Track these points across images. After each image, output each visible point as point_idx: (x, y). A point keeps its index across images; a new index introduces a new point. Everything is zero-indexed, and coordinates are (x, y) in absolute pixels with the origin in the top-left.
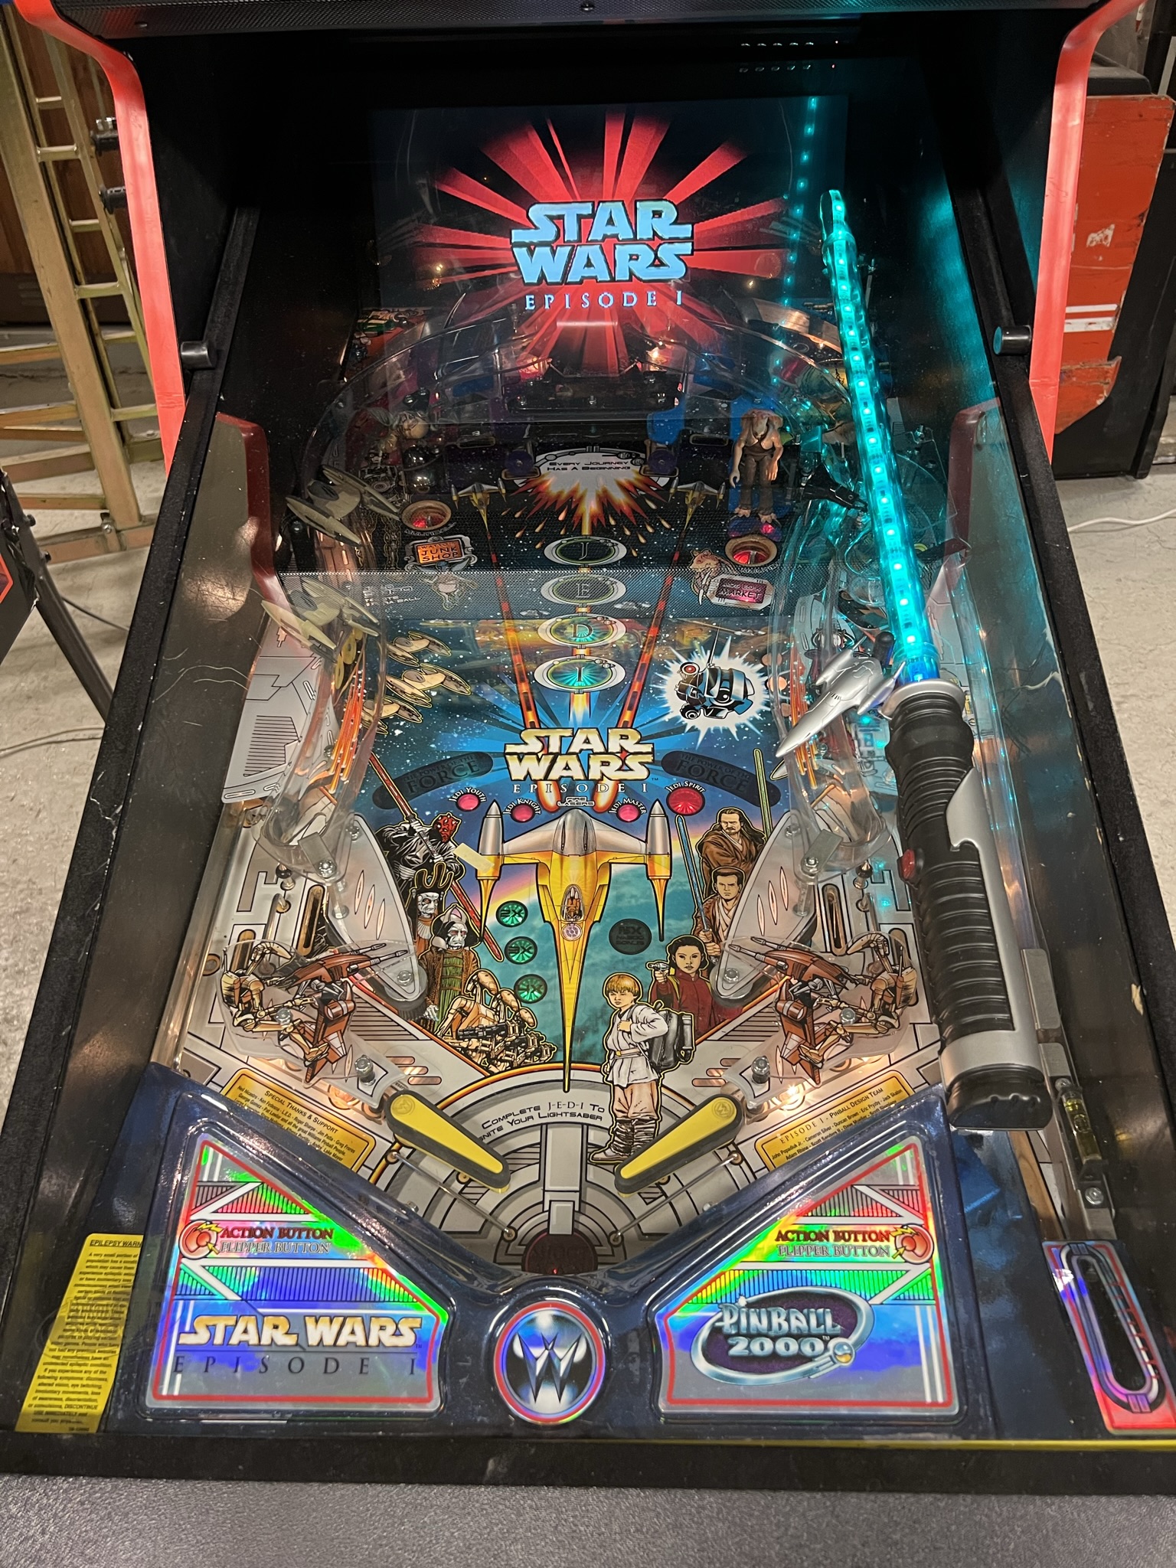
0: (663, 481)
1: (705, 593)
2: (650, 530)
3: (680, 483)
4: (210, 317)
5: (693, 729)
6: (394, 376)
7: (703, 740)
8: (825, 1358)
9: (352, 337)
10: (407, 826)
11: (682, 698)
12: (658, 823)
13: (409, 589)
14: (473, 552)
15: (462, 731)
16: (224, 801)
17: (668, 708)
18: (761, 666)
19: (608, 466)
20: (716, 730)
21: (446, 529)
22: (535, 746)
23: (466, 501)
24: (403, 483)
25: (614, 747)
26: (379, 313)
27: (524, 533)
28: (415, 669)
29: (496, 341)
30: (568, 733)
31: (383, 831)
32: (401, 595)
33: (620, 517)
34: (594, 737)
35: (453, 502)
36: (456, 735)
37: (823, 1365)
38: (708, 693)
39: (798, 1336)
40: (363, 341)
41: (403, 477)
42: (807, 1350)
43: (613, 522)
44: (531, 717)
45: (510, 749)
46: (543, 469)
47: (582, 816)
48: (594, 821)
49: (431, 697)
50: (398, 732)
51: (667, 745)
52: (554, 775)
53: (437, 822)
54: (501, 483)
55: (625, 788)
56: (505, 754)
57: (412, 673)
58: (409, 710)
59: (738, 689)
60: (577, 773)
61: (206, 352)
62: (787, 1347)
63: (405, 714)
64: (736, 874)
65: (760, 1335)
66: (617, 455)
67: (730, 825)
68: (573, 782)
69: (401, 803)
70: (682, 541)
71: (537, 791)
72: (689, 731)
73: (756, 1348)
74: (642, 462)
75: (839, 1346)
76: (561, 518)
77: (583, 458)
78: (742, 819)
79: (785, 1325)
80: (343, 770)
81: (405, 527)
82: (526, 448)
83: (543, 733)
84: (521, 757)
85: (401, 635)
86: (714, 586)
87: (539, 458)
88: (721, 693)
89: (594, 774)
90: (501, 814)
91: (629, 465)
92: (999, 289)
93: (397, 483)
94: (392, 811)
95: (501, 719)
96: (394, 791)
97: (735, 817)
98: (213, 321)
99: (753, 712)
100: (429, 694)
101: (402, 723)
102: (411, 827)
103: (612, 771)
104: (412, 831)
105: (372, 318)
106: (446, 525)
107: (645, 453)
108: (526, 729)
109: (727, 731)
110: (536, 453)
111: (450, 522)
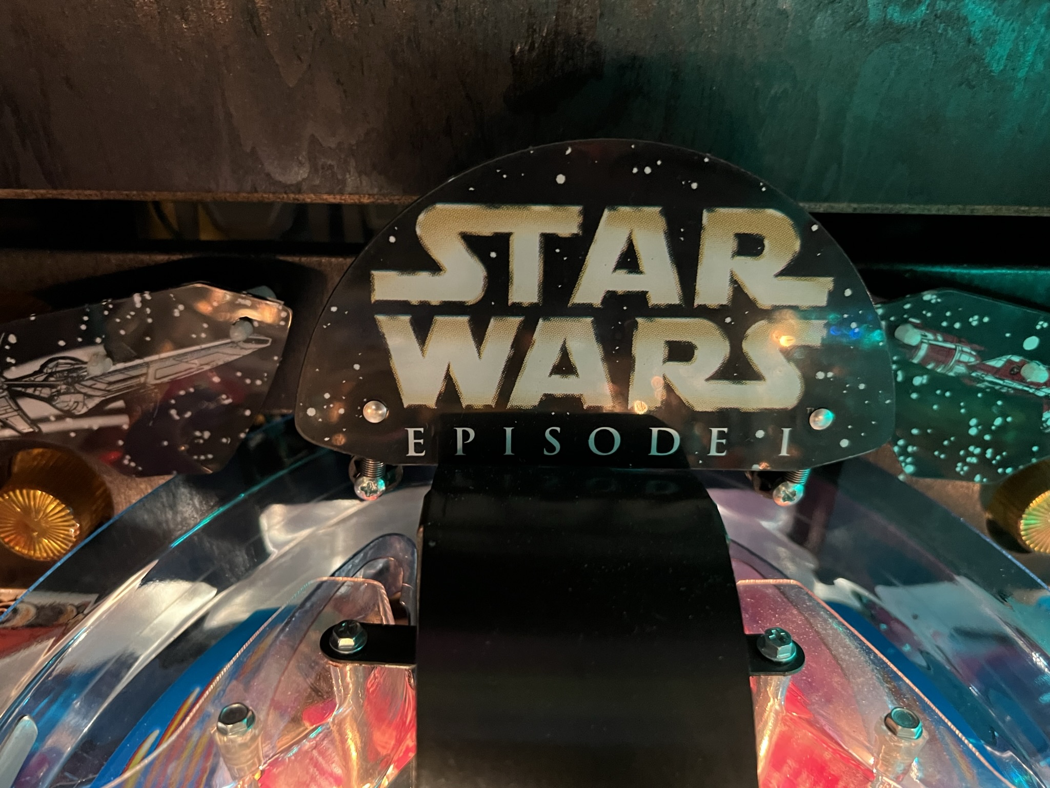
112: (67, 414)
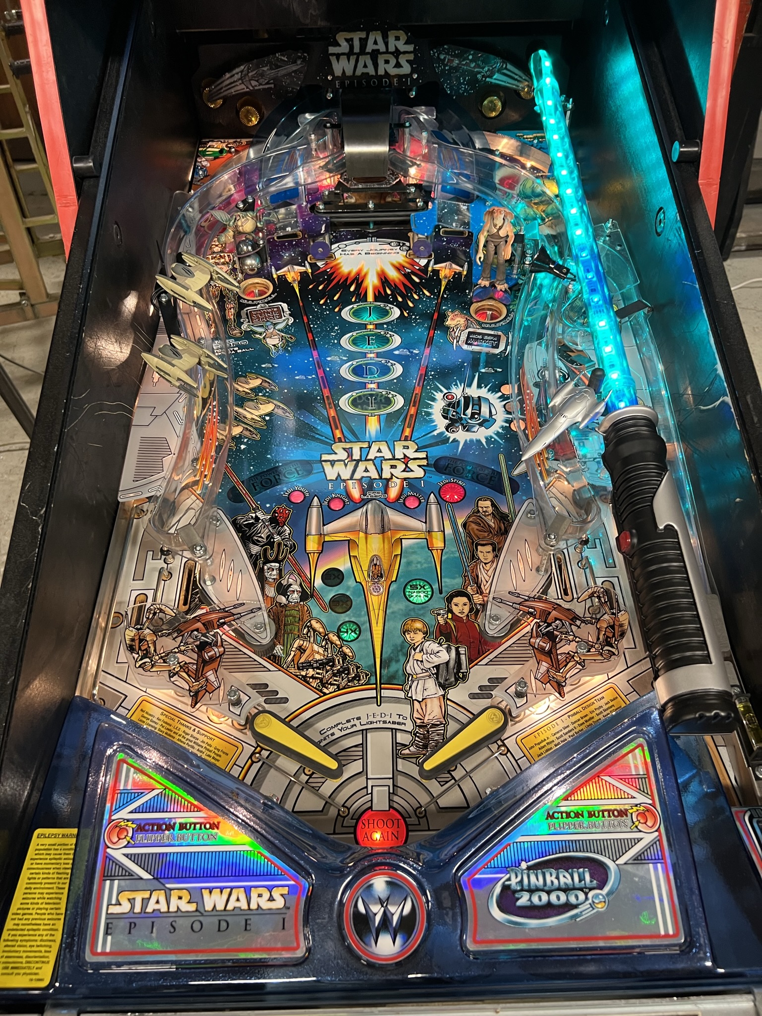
0: (423, 262)
1: (458, 342)
2: (416, 297)
3: (435, 263)
4: (93, 138)
5: (455, 441)
6: (227, 190)
7: (462, 448)
8: (586, 905)
9: (196, 161)
10: (254, 515)
11: (445, 418)
12: (434, 508)
13: (245, 342)
14: (290, 315)
15: (290, 446)
16: (120, 500)
17: (436, 426)
18: (500, 394)
19: (383, 251)
20: (471, 441)
21: (269, 299)
22: (343, 455)
23: (283, 279)
24: (237, 266)
25: (399, 455)
26: (214, 144)
27: (326, 301)
28: (252, 400)
29: (299, 164)
30: (366, 445)
31: (236, 519)
32: (240, 347)
33: (395, 288)
34: (384, 448)
35: (274, 279)
36: (285, 448)
37: (585, 911)
38: (464, 414)
39: (566, 890)
40: (204, 163)
41: (237, 262)
42: (573, 900)
43: (389, 292)
44: (338, 434)
45: (324, 457)
46: (337, 254)
47: (379, 505)
48: (388, 509)
49: (266, 420)
50: (243, 447)
51: (437, 452)
52: (357, 476)
53: (275, 512)
54: (307, 264)
55: (409, 485)
56: (321, 461)
57: (250, 403)
58: (250, 431)
59: (485, 410)
60: (374, 474)
61: (91, 164)
62: (558, 898)
63: (247, 433)
64: (491, 544)
65: (538, 889)
66: (389, 244)
67: (485, 509)
68: (371, 481)
69: (248, 498)
70: (438, 306)
71: (346, 488)
72: (452, 442)
73: (535, 900)
74: (408, 248)
75: (596, 896)
76: (352, 289)
77: (366, 246)
78: (493, 505)
79: (556, 882)
80: (205, 476)
81: (240, 298)
82: (324, 239)
83: (348, 446)
84: (333, 463)
85: (241, 376)
86: (464, 337)
87: (334, 246)
88: (473, 414)
89: (386, 475)
90: (321, 505)
91: (398, 250)
92: (673, 114)
93: (233, 266)
94: (242, 504)
95: (317, 436)
96: (243, 490)
97: (488, 503)
98: (96, 141)
99: (496, 427)
100: (264, 419)
101: (246, 440)
102: (256, 516)
103: (398, 472)
104: (257, 519)
105: (209, 147)
106: (270, 296)
107: (409, 241)
108: (335, 443)
109: (479, 441)
110: (332, 243)
111: (273, 293)
112: (261, 84)
